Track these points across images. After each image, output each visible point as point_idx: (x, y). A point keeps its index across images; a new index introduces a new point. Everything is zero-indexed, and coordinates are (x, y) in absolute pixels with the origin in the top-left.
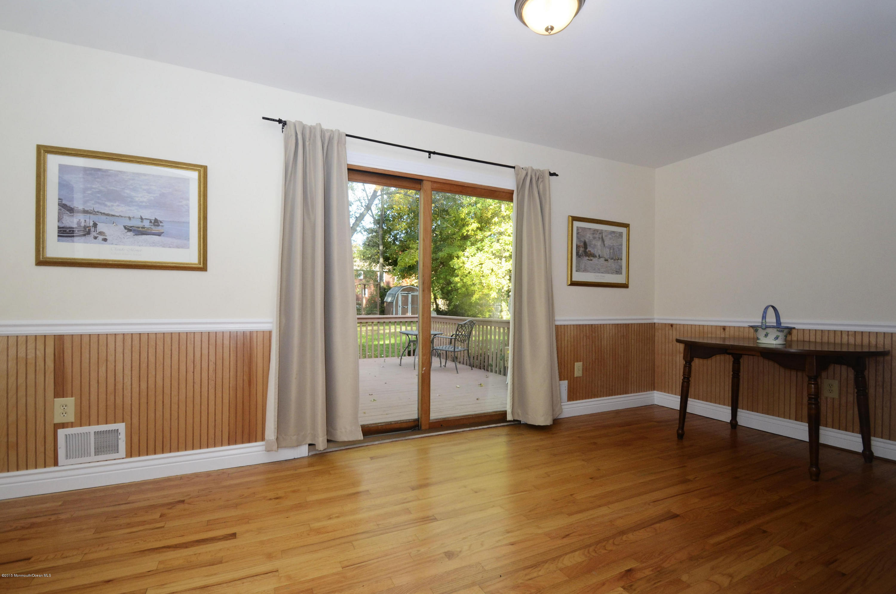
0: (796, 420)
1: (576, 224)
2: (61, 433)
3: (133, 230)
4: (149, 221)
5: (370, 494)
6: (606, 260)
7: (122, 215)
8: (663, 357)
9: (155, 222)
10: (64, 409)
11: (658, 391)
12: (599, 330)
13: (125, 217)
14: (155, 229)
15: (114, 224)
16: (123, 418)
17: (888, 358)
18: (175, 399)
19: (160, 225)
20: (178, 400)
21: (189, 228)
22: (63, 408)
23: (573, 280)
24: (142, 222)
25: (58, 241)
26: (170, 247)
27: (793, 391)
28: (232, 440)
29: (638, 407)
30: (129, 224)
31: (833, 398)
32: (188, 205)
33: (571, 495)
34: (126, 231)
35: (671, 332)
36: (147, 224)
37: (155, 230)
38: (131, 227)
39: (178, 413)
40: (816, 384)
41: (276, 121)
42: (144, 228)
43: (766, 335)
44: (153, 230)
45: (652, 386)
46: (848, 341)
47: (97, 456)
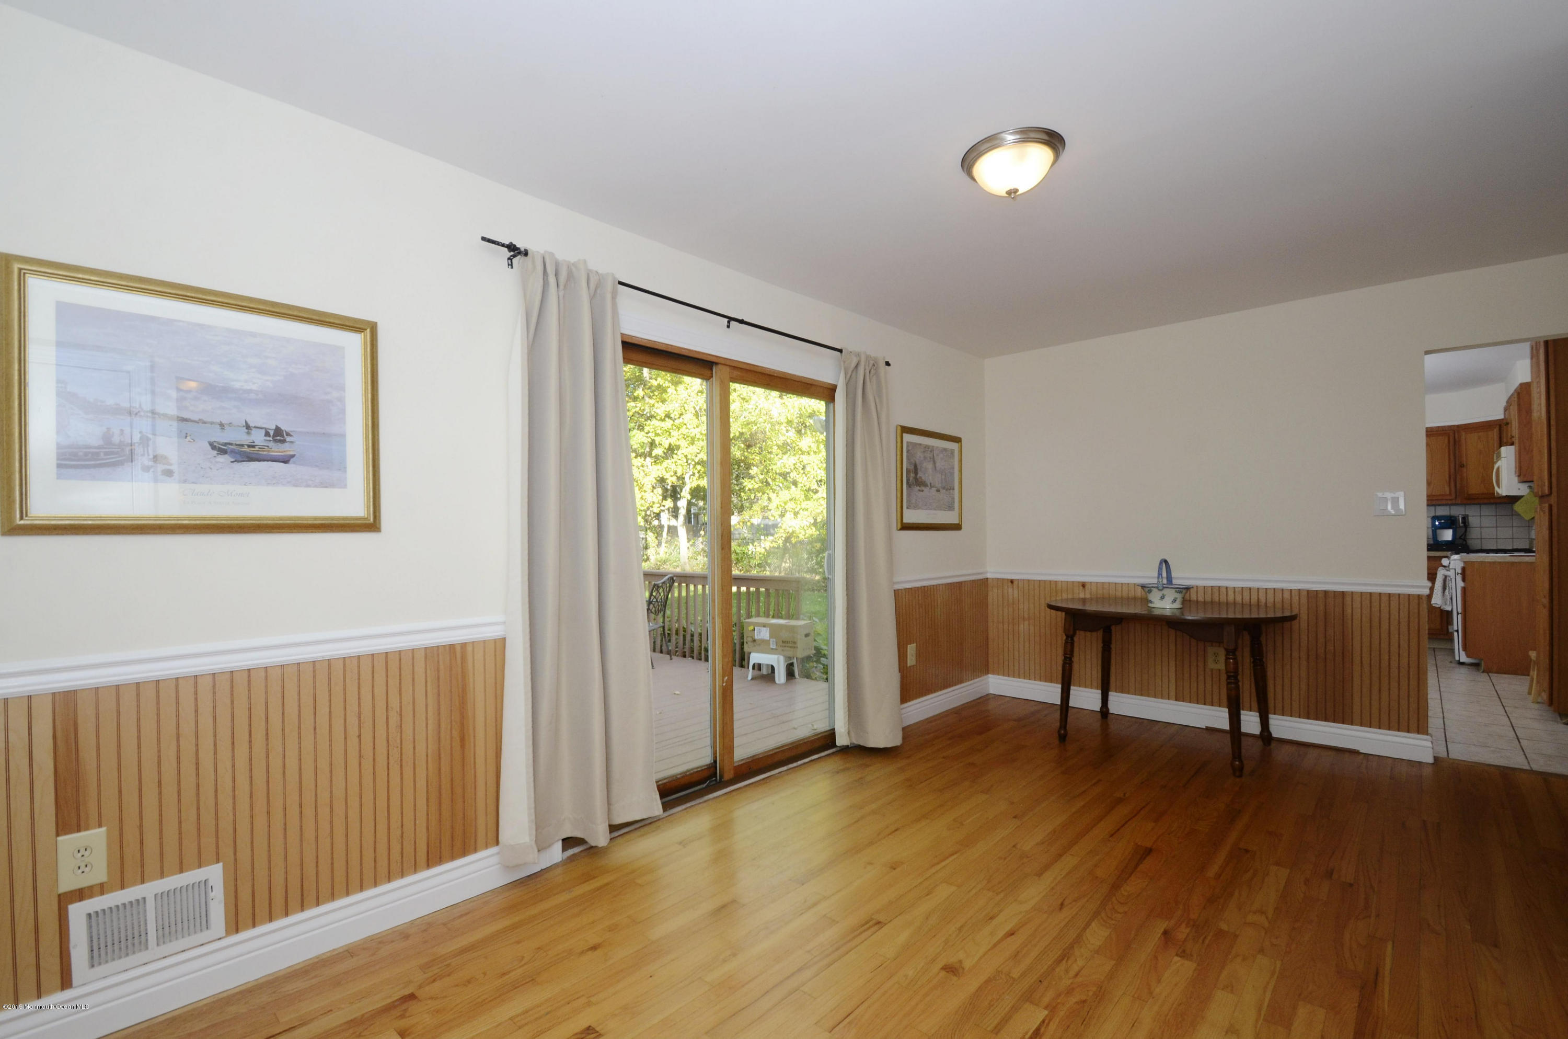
0: (1176, 700)
1: (908, 438)
2: (77, 912)
3: (229, 451)
4: (263, 432)
5: (744, 905)
6: (938, 491)
7: (205, 420)
8: (1001, 626)
9: (274, 436)
10: (83, 856)
11: (993, 674)
12: (932, 593)
13: (212, 423)
14: (277, 449)
15: (188, 438)
16: (218, 854)
17: (1295, 623)
18: (324, 797)
19: (287, 440)
20: (332, 797)
21: (345, 446)
22: (80, 855)
23: (905, 521)
24: (248, 433)
25: (59, 477)
26: (308, 486)
27: (1172, 664)
28: (434, 858)
29: (974, 700)
30: (222, 437)
31: (1220, 670)
32: (342, 400)
33: (1014, 846)
34: (215, 452)
35: (1010, 590)
36: (258, 438)
37: (277, 452)
38: (226, 444)
39: (331, 822)
40: (1235, 659)
41: (503, 245)
42: (253, 447)
43: (1162, 598)
44: (273, 452)
45: (985, 669)
46: (1235, 599)
47: (162, 947)
